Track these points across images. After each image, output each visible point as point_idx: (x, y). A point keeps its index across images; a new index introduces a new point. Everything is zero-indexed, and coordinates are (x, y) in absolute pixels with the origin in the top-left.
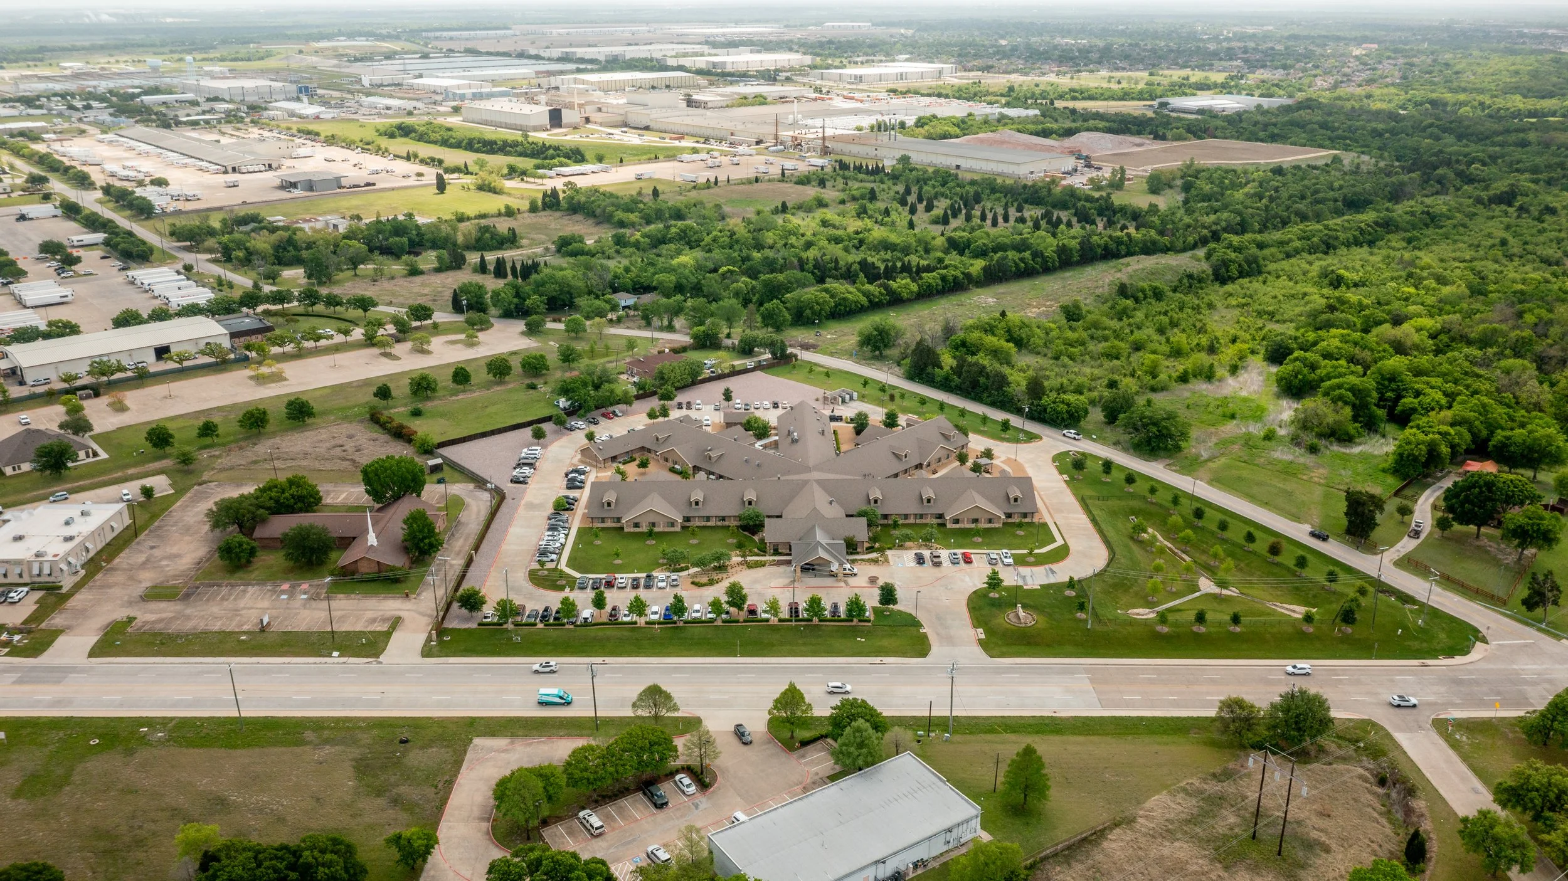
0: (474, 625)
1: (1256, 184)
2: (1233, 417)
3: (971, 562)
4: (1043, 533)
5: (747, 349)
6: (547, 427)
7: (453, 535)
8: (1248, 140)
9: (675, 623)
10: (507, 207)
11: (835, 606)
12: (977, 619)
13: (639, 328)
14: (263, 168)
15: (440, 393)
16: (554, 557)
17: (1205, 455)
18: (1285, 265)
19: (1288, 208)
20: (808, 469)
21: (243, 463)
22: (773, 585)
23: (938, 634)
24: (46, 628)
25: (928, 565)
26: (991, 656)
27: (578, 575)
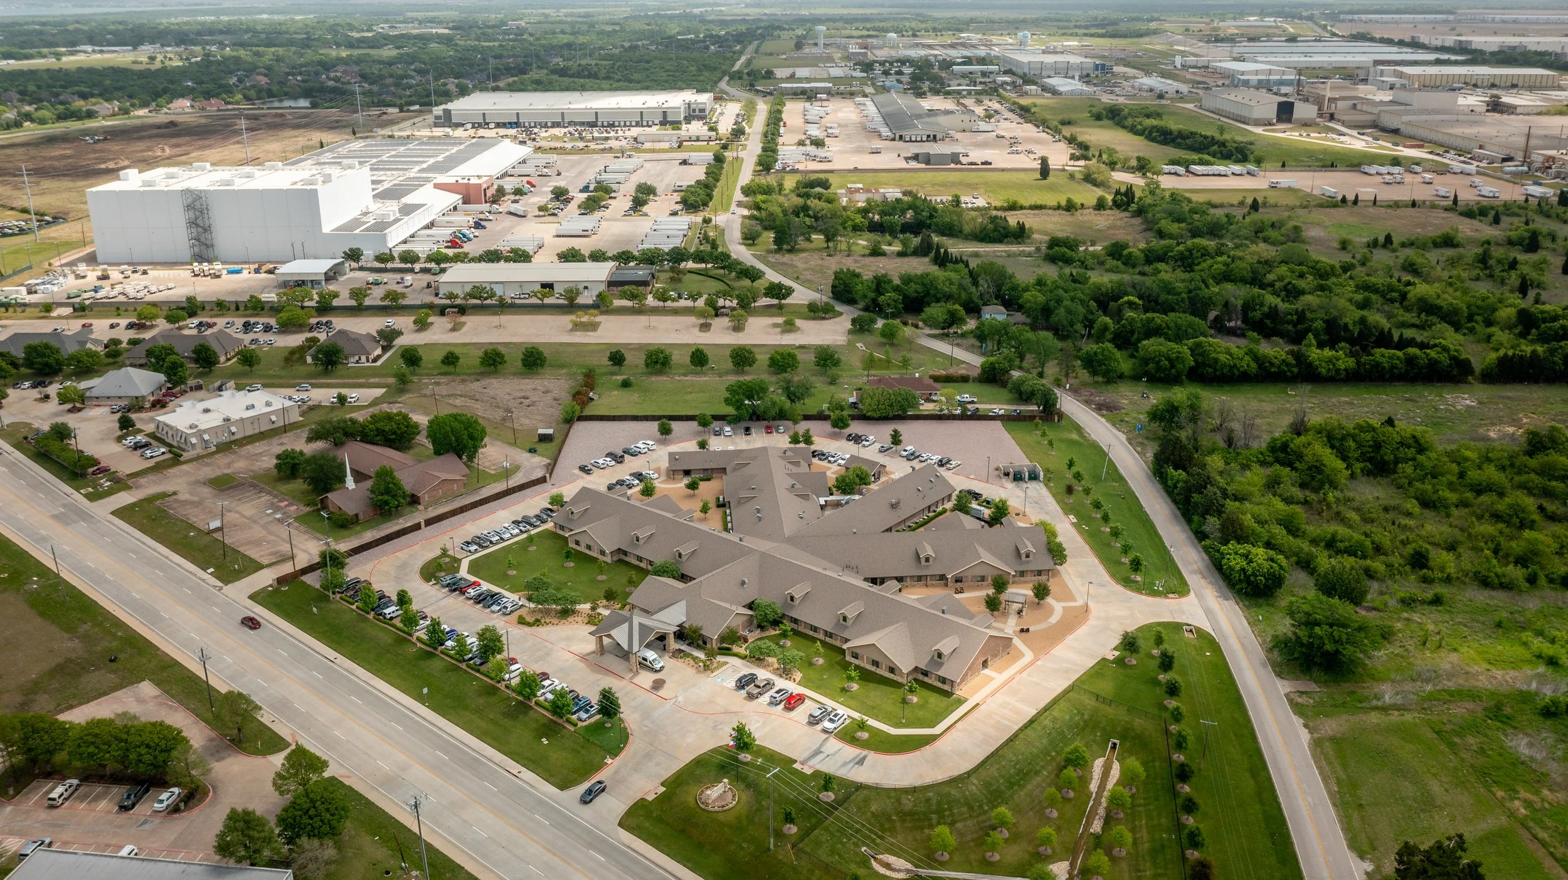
3: (792, 708)
4: (940, 710)
5: (1023, 395)
12: (680, 776)
13: (969, 347)
14: (926, 138)
15: (667, 372)
21: (444, 394)
22: (574, 649)
23: (616, 772)
24: (130, 483)
25: (743, 692)
26: (620, 824)
27: (463, 572)
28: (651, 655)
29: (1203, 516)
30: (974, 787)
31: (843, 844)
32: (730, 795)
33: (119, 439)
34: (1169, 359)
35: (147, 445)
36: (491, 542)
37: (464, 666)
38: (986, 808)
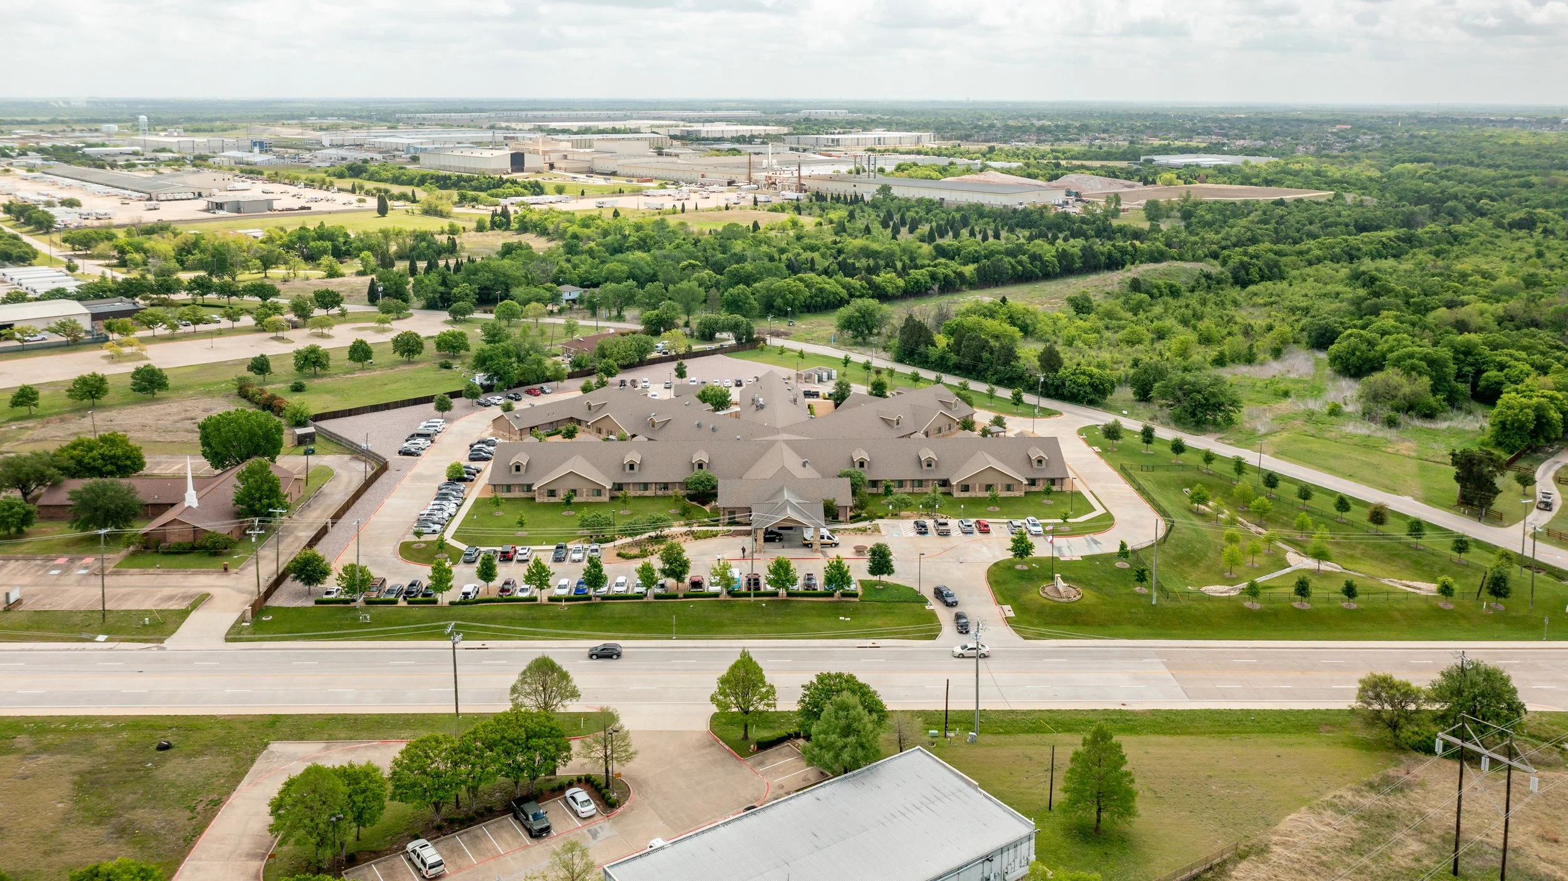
0: (310, 603)
1: (1260, 212)
2: (1286, 394)
3: (988, 532)
4: (1079, 502)
6: (456, 402)
7: (309, 506)
8: (1242, 184)
9: (589, 598)
10: (452, 226)
11: (809, 577)
12: (1002, 594)
13: (584, 319)
14: (192, 196)
15: (332, 371)
16: (437, 527)
17: (1263, 430)
18: (1308, 270)
19: (1298, 231)
20: (775, 431)
21: (61, 434)
22: (727, 556)
25: (931, 535)
26: (1027, 638)
29: (1007, 363)
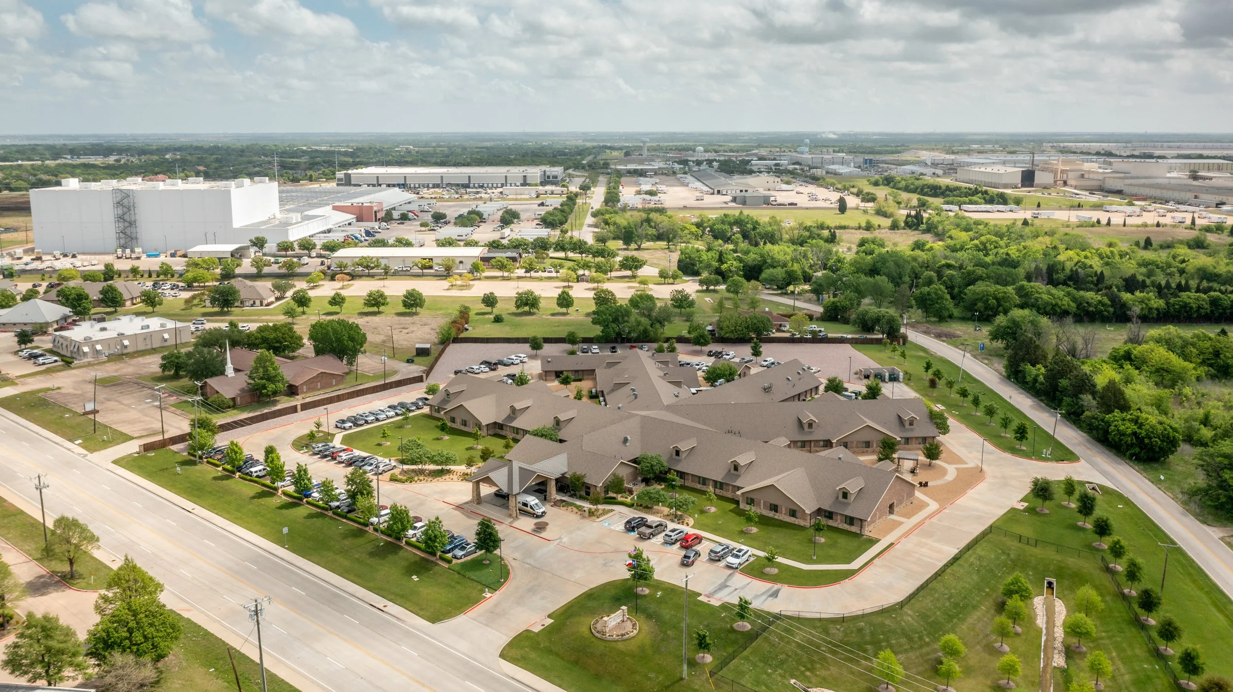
5: (867, 323)
9: (302, 499)
14: (739, 192)
15: (542, 312)
20: (662, 407)
22: (450, 499)
23: (496, 606)
24: (17, 381)
25: (634, 535)
26: (502, 656)
27: (337, 443)
28: (532, 500)
29: (1076, 395)
30: (909, 617)
31: (769, 675)
32: (629, 625)
33: (16, 353)
34: (997, 299)
35: (41, 355)
36: (367, 422)
37: (330, 513)
38: (927, 640)
